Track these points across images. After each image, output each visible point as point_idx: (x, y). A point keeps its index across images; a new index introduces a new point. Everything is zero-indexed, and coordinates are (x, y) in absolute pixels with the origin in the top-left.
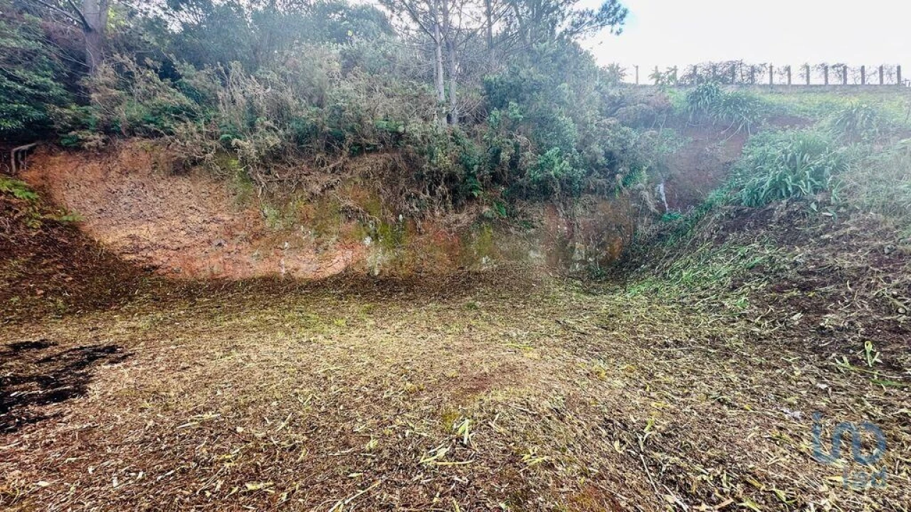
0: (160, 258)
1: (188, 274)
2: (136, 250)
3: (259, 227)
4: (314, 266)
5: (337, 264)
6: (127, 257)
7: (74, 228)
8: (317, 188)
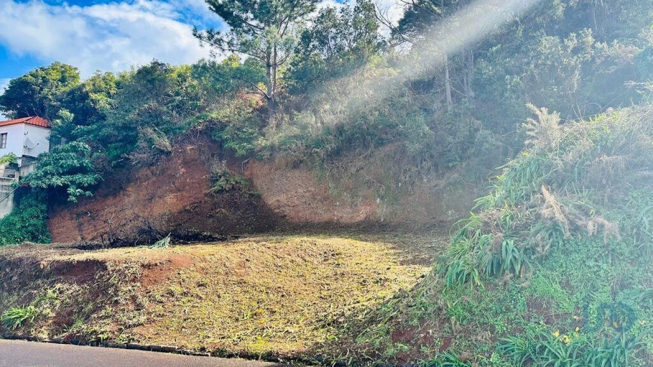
0: (287, 211)
1: (297, 220)
2: (279, 207)
3: (326, 194)
4: (349, 216)
5: (362, 214)
6: (276, 211)
7: (259, 197)
8: (353, 170)
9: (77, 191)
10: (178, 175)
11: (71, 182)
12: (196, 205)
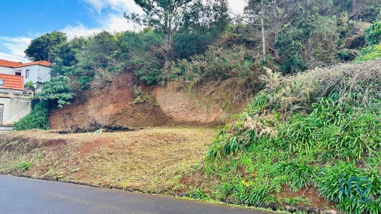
0: (173, 115)
1: (178, 120)
3: (194, 106)
4: (206, 118)
5: (212, 118)
6: (168, 114)
7: (159, 106)
8: (209, 93)
9: (63, 102)
10: (115, 94)
11: (60, 97)
12: (124, 110)
